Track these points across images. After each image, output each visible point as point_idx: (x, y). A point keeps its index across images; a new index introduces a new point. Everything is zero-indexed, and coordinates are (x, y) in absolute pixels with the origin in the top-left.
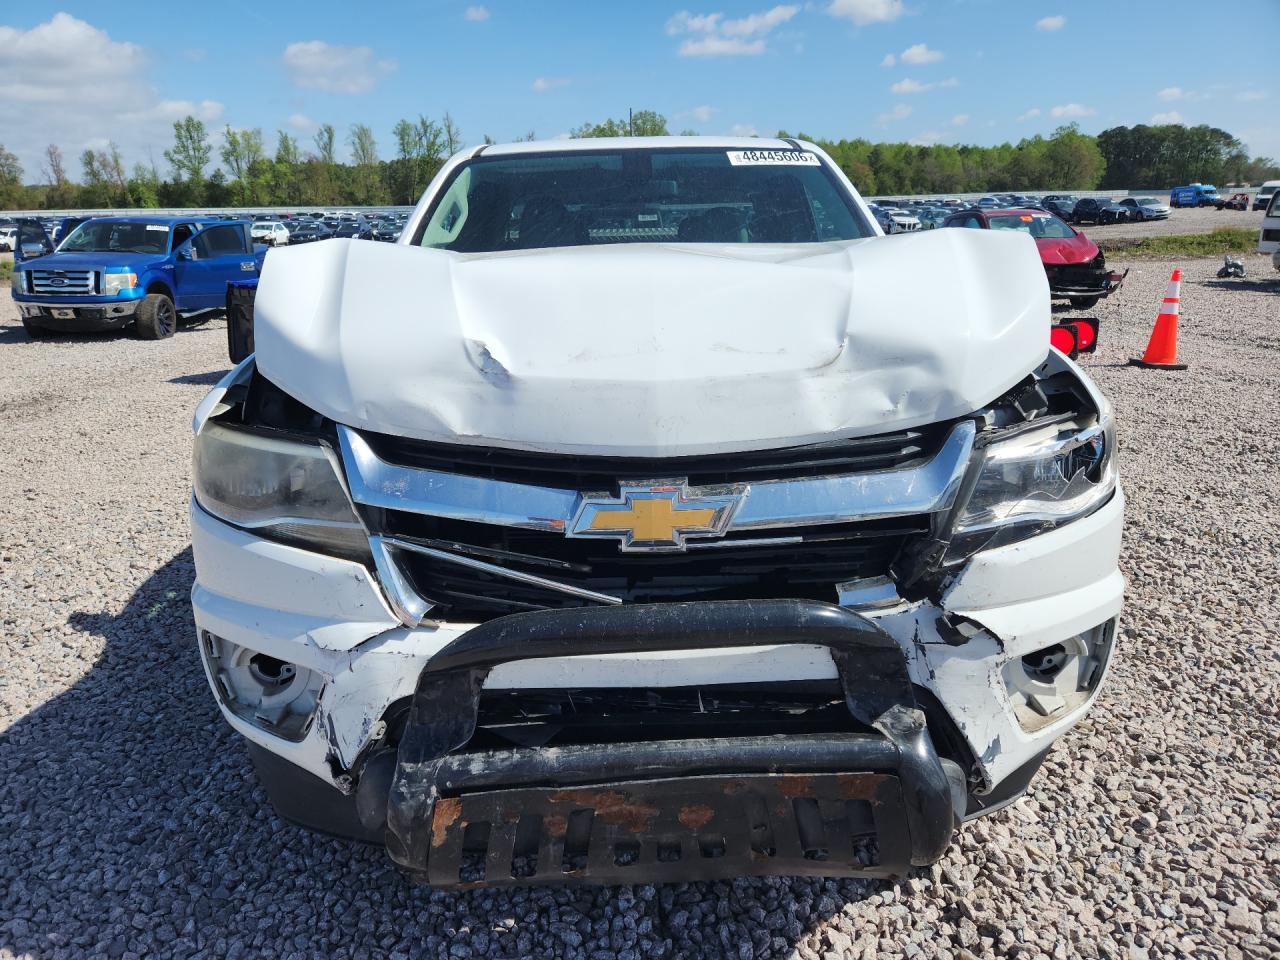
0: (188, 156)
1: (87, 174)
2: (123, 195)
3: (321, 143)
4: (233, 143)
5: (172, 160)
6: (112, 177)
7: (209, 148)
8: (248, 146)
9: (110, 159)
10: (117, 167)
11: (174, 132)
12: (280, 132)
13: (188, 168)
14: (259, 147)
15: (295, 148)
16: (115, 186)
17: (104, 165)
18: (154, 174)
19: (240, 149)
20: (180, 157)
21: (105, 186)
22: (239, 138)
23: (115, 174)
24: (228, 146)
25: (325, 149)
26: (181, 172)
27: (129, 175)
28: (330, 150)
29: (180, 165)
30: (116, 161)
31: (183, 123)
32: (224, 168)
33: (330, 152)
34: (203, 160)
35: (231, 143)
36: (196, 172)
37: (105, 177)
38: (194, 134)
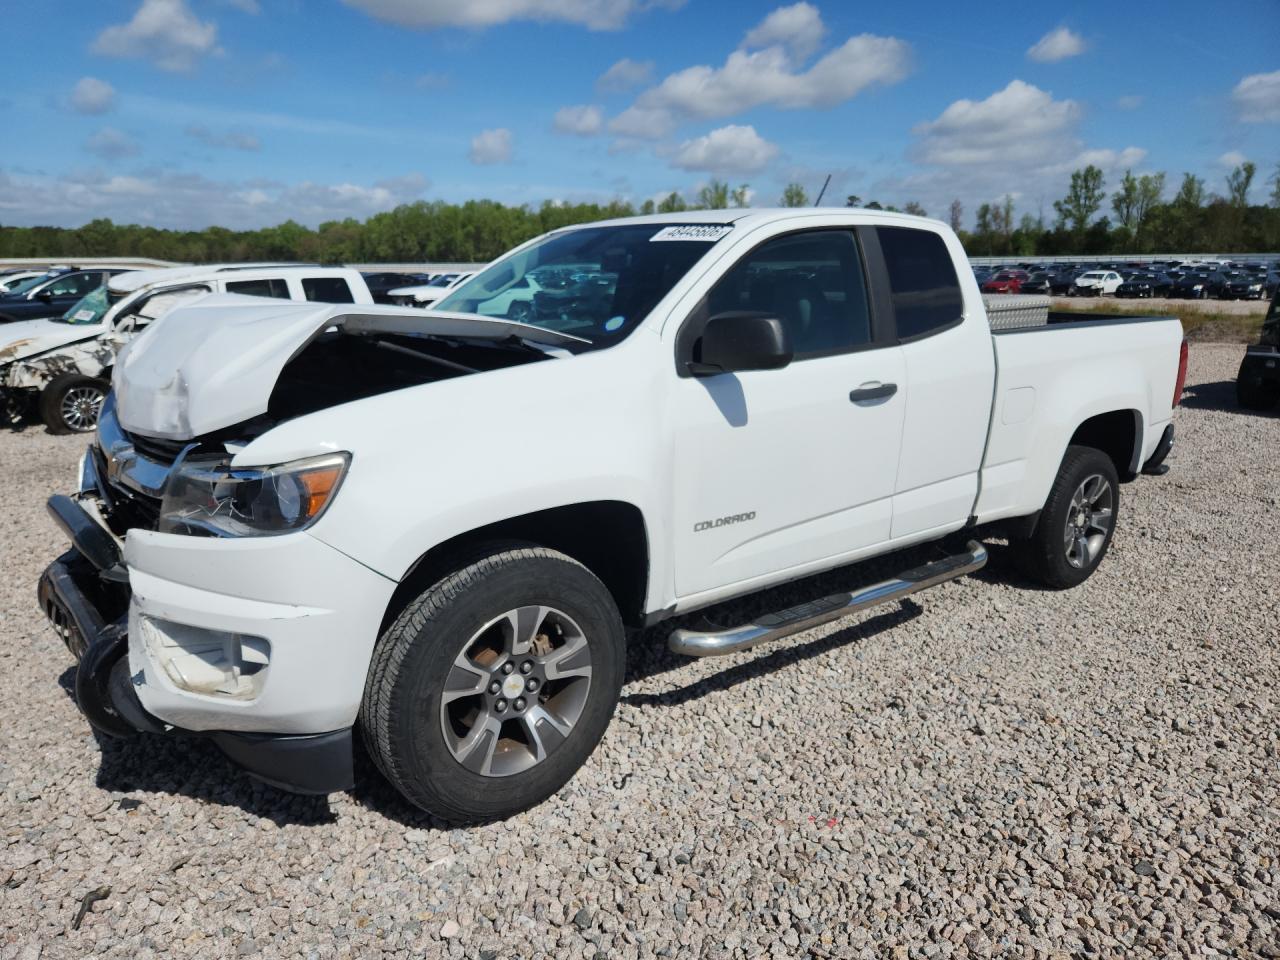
0: (1078, 206)
1: (979, 225)
2: (1005, 244)
3: (1235, 184)
4: (1130, 189)
5: (1060, 210)
6: (1000, 227)
7: (1103, 195)
8: (1146, 190)
9: (1002, 211)
10: (1007, 220)
11: (1071, 181)
12: (1187, 175)
13: (1074, 216)
14: (1158, 192)
15: (1200, 190)
16: (1001, 236)
17: (996, 216)
18: (1040, 223)
19: (1135, 195)
20: (1070, 207)
21: (993, 235)
22: (1137, 184)
23: (1003, 225)
24: (1123, 192)
25: (1238, 189)
26: (1067, 221)
27: (1016, 225)
28: (1244, 191)
29: (1067, 214)
30: (1008, 213)
31: (1082, 173)
32: (1112, 215)
33: (1243, 195)
34: (1091, 209)
35: (1126, 190)
36: (1081, 220)
37: (993, 227)
38: (1091, 185)
